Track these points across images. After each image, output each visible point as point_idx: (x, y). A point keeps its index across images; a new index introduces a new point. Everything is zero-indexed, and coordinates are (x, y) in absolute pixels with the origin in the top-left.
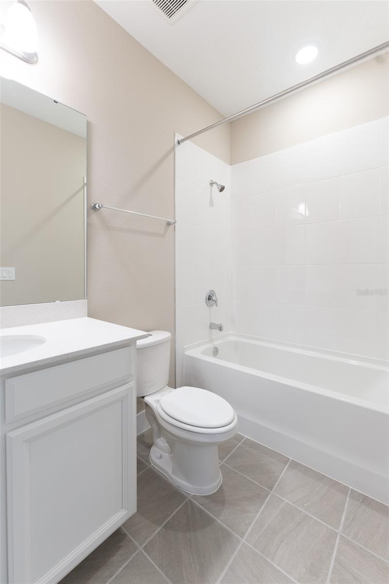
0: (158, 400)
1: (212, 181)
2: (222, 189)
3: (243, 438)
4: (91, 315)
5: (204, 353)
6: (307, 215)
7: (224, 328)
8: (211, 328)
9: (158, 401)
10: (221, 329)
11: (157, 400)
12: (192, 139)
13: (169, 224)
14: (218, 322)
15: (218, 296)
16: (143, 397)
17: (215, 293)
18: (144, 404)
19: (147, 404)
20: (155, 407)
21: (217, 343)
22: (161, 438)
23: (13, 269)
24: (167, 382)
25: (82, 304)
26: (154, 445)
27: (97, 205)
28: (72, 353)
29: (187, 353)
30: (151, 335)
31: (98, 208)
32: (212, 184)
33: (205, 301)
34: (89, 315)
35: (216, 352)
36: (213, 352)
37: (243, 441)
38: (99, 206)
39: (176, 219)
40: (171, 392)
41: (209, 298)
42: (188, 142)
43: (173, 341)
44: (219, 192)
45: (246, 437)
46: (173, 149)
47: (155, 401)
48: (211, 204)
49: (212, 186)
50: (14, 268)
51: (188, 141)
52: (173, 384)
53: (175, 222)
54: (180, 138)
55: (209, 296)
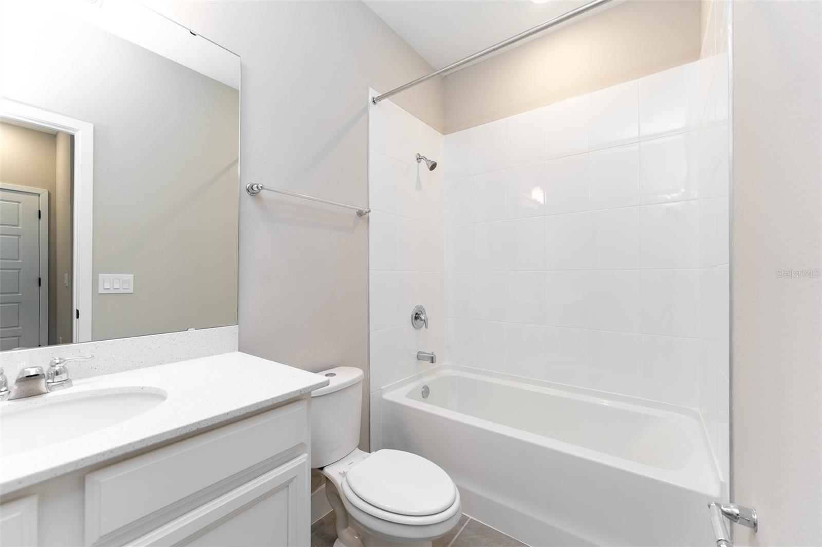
0: (344, 472)
1: (419, 154)
2: (433, 167)
3: (468, 519)
4: (243, 347)
5: (409, 395)
6: (546, 202)
7: (437, 359)
8: (418, 359)
9: (344, 474)
10: (432, 360)
11: (342, 472)
12: (391, 97)
13: (360, 214)
14: (428, 350)
15: (428, 314)
16: (322, 469)
17: (424, 310)
18: (323, 479)
19: (327, 479)
20: (340, 485)
21: (426, 380)
22: (349, 528)
23: (129, 277)
24: (357, 443)
25: (230, 333)
26: (338, 539)
27: (256, 185)
28: (206, 420)
29: (386, 396)
30: (335, 374)
31: (256, 189)
32: (419, 159)
33: (410, 321)
34: (241, 349)
35: (425, 392)
36: (423, 392)
37: (466, 524)
38: (257, 187)
39: (370, 208)
40: (364, 458)
41: (417, 317)
42: (385, 101)
43: (366, 382)
44: (429, 170)
45: (471, 517)
46: (365, 110)
47: (340, 473)
48: (419, 186)
49: (419, 162)
50: (133, 275)
51: (386, 99)
52: (366, 445)
53: (369, 211)
54: (375, 94)
55: (417, 314)
